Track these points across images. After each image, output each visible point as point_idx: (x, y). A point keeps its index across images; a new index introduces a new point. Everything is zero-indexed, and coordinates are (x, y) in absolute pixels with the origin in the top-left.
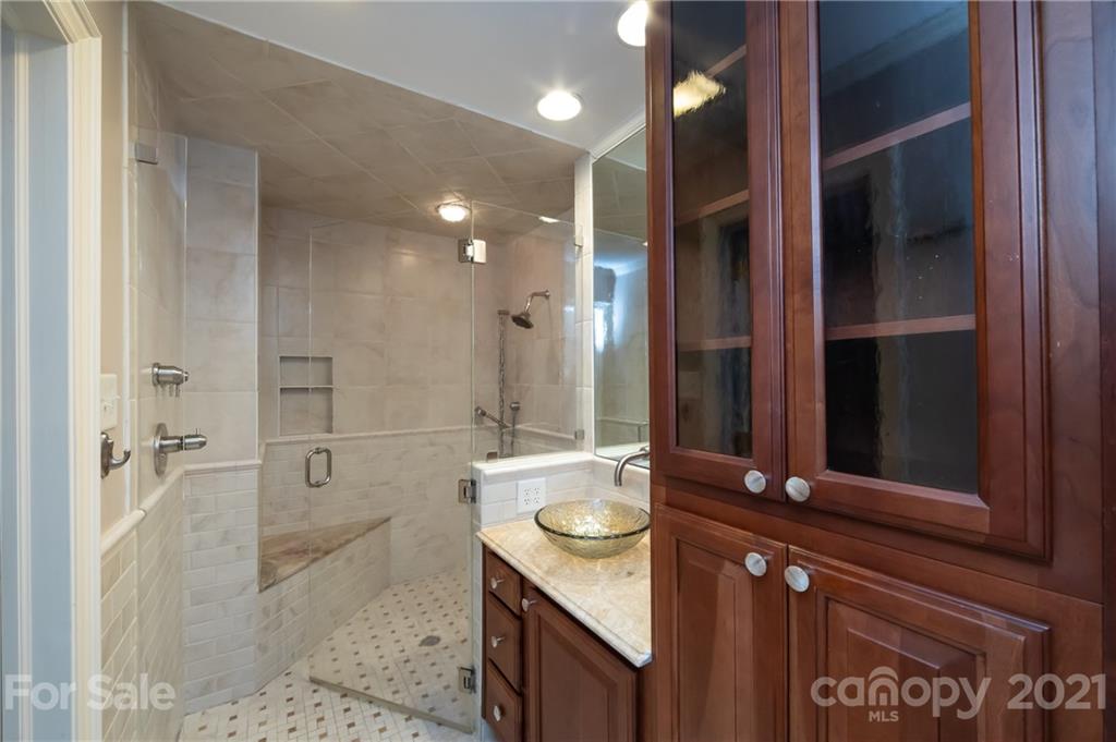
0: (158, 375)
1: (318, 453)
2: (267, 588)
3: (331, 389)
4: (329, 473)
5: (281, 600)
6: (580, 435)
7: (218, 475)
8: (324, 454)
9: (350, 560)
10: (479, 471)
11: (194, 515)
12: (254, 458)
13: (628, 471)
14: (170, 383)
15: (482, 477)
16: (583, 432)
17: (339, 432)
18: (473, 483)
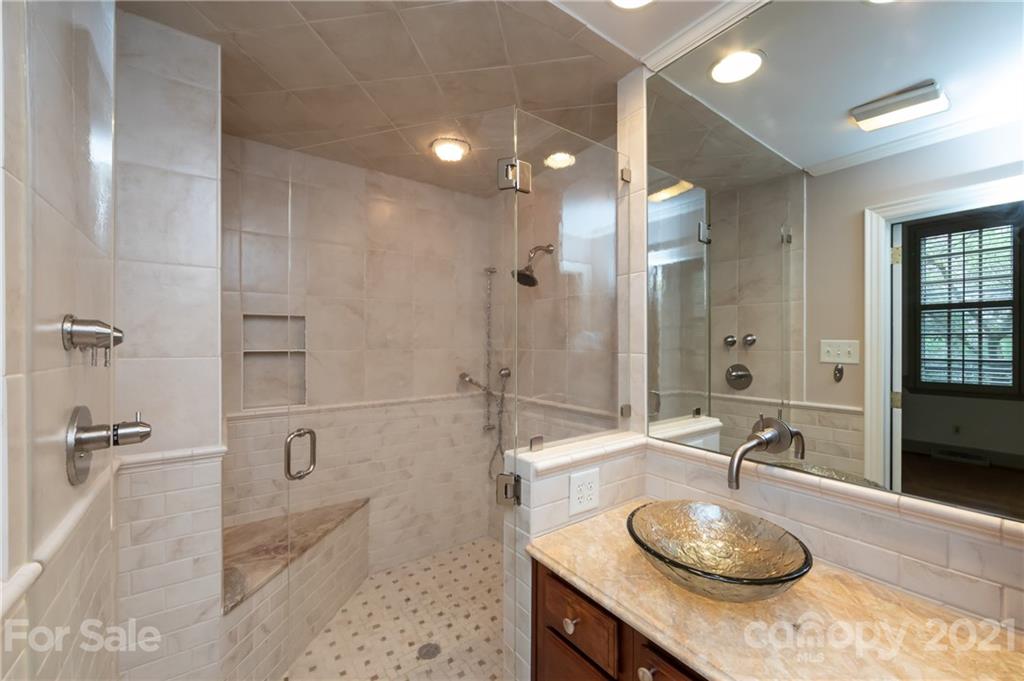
0: (71, 334)
1: (300, 435)
2: (233, 608)
3: (304, 353)
4: (313, 461)
5: (251, 618)
6: (626, 411)
7: (169, 468)
8: (308, 436)
9: (329, 555)
10: (528, 465)
11: (134, 523)
12: (216, 443)
13: (746, 469)
14: (93, 346)
15: (532, 472)
16: (630, 407)
17: (311, 403)
18: (518, 479)
